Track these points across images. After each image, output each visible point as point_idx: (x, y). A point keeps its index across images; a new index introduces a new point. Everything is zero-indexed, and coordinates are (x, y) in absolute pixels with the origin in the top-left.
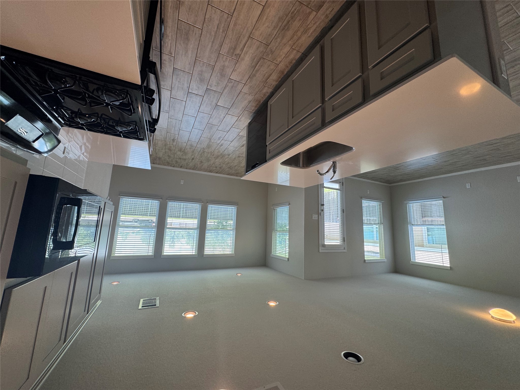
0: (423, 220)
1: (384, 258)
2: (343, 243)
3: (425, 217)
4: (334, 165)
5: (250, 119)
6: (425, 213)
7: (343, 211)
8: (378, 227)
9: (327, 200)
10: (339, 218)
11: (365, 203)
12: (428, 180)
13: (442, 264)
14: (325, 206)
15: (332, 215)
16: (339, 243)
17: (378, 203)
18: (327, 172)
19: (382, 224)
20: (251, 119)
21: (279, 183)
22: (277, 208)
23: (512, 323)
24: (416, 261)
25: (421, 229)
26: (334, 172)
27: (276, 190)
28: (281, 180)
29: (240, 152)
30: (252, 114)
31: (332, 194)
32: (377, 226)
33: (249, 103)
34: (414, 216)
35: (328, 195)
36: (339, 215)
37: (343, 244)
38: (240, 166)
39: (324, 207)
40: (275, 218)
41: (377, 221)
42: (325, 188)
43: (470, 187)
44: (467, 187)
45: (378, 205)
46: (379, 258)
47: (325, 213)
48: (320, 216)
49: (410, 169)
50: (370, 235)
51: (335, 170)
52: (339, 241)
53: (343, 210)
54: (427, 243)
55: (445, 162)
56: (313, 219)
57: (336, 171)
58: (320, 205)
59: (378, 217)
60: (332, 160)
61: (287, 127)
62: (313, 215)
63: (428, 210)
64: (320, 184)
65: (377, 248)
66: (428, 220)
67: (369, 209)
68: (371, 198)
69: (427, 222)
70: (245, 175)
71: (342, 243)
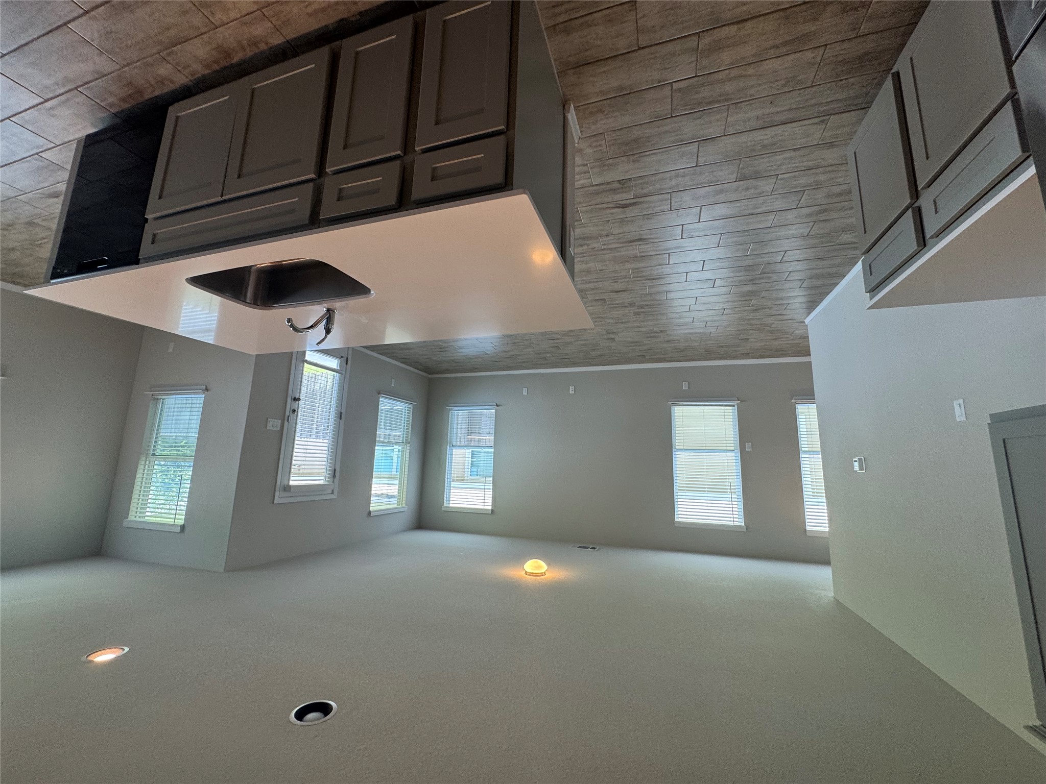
0: (468, 438)
1: (404, 505)
2: (331, 480)
3: (471, 434)
4: (330, 315)
5: (95, 127)
6: (472, 428)
7: (341, 416)
8: (402, 448)
9: (309, 389)
10: (330, 432)
11: (386, 405)
12: (481, 376)
13: (482, 507)
14: (300, 402)
15: (317, 422)
16: (321, 482)
17: (408, 405)
18: (312, 327)
19: (409, 443)
20: (101, 127)
21: (182, 330)
22: (164, 397)
23: (543, 576)
24: (451, 505)
25: (464, 453)
26: (328, 331)
27: (171, 350)
28: (189, 327)
29: (38, 211)
30: (105, 115)
31: (323, 378)
32: (400, 448)
33: (97, 76)
34: (457, 431)
35: (313, 380)
36: (331, 424)
37: (332, 483)
38: (31, 255)
39: (298, 404)
40: (153, 424)
41: (401, 439)
42: (307, 363)
43: (526, 394)
44: (524, 394)
45: (405, 410)
46: (395, 506)
47: (299, 417)
48: (286, 423)
49: (461, 354)
50: (385, 464)
51: (329, 327)
52: (323, 478)
53: (341, 413)
54: (469, 475)
55: (505, 352)
56: (268, 428)
57: (331, 329)
58: (289, 400)
59: (404, 431)
60: (325, 305)
61: (220, 194)
62: (269, 419)
63: (476, 425)
64: (296, 350)
65: (395, 488)
66: (474, 438)
67: (391, 415)
68: (395, 396)
69: (473, 442)
70: (46, 282)
71: (328, 481)
